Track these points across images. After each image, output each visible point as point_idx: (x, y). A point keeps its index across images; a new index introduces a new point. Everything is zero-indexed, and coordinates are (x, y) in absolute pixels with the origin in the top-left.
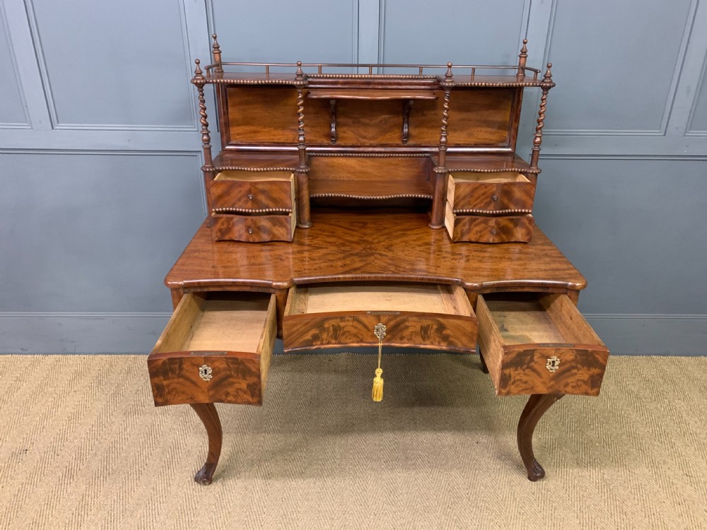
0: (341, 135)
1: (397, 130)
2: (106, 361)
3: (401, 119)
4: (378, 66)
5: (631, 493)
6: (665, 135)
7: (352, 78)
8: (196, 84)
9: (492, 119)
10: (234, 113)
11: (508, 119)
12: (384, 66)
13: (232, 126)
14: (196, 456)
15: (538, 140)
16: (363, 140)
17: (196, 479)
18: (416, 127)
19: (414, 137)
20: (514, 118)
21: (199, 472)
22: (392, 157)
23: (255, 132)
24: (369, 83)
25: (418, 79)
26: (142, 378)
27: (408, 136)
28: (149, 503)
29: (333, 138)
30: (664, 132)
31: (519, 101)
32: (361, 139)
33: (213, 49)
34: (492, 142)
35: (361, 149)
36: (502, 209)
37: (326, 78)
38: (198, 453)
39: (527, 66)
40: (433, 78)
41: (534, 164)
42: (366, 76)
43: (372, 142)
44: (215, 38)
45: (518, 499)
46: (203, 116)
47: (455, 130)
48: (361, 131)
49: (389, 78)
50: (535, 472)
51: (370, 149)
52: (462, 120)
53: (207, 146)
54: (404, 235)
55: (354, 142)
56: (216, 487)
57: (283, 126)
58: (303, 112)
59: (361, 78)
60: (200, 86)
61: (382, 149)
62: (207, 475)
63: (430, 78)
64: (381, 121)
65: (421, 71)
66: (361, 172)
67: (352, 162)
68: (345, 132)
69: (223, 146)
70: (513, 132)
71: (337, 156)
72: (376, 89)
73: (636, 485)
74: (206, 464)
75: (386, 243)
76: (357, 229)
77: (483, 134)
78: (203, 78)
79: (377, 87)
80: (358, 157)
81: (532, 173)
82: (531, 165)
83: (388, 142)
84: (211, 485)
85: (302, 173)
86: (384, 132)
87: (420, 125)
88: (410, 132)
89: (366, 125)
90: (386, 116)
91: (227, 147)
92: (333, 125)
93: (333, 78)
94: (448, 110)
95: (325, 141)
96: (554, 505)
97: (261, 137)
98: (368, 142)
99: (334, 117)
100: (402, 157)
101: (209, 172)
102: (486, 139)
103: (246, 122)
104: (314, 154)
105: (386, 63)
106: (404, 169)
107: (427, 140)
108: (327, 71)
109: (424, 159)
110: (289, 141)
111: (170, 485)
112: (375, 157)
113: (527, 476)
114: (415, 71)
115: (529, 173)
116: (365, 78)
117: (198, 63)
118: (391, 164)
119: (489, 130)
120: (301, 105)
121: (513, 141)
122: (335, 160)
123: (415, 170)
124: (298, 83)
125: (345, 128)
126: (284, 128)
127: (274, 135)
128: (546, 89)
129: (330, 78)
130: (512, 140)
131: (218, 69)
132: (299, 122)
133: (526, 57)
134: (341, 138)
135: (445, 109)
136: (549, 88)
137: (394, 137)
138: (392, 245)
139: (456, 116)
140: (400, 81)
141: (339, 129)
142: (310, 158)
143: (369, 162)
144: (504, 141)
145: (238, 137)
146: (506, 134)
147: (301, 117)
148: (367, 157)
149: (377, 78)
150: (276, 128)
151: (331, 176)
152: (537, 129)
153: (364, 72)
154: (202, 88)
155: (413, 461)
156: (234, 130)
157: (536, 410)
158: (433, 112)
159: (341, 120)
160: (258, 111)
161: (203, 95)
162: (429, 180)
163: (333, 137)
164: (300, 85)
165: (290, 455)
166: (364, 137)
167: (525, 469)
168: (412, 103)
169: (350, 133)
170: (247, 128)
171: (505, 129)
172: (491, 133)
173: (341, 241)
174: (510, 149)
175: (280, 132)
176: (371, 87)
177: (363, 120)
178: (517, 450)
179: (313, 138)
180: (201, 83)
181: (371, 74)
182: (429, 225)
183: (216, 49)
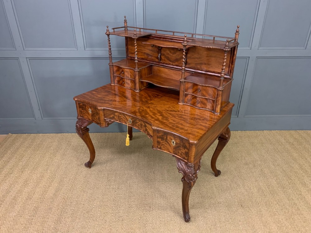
7: (166, 36)
8: (107, 34)
9: (221, 61)
11: (229, 62)
13: (129, 50)
16: (170, 63)
17: (85, 165)
19: (189, 64)
21: (86, 163)
22: (180, 71)
24: (172, 39)
25: (190, 39)
27: (186, 63)
32: (169, 61)
43: (173, 63)
44: (125, 17)
46: (109, 46)
51: (172, 66)
53: (110, 56)
55: (167, 62)
61: (177, 67)
62: (89, 165)
64: (177, 55)
65: (192, 36)
66: (169, 75)
67: (166, 70)
68: (164, 58)
70: (230, 69)
71: (161, 67)
72: (175, 42)
78: (109, 33)
79: (175, 41)
80: (168, 68)
83: (179, 65)
85: (136, 71)
89: (171, 56)
92: (159, 54)
99: (160, 51)
101: (111, 65)
104: (154, 65)
107: (193, 66)
112: (174, 70)
114: (190, 36)
116: (171, 37)
117: (108, 27)
118: (180, 74)
119: (220, 66)
120: (136, 45)
124: (135, 37)
125: (164, 56)
130: (230, 72)
134: (162, 60)
135: (184, 55)
141: (162, 56)
145: (131, 54)
146: (227, 69)
147: (136, 50)
148: (171, 69)
151: (159, 74)
154: (109, 36)
161: (109, 38)
163: (159, 59)
176: (173, 41)
177: (170, 54)
179: (153, 58)
182: (178, 103)
183: (125, 21)
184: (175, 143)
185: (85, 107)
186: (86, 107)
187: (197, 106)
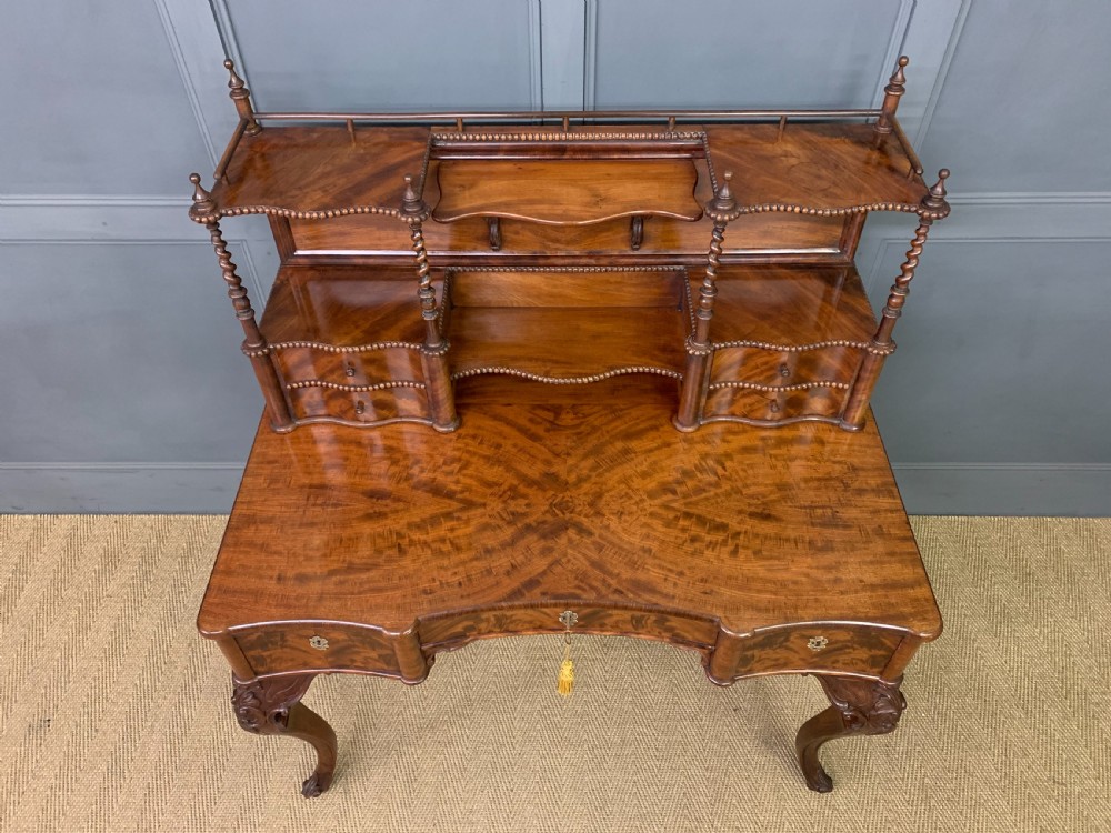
0: (510, 236)
1: (622, 229)
2: (152, 528)
7: (527, 141)
13: (295, 226)
15: (897, 300)
16: (554, 246)
17: (304, 792)
19: (655, 238)
22: (611, 272)
23: (341, 234)
24: (563, 150)
25: (663, 140)
29: (495, 247)
32: (547, 244)
34: (809, 245)
40: (698, 138)
41: (883, 337)
42: (557, 137)
43: (571, 248)
46: (226, 269)
47: (736, 227)
48: (550, 230)
49: (605, 140)
51: (567, 261)
53: (246, 317)
55: (536, 249)
59: (546, 141)
61: (592, 261)
63: (692, 138)
66: (552, 295)
67: (533, 280)
68: (517, 233)
70: (853, 229)
71: (504, 272)
75: (593, 484)
77: (792, 232)
79: (579, 156)
80: (544, 272)
81: (877, 354)
83: (604, 248)
85: (433, 356)
86: (593, 231)
88: (647, 231)
93: (487, 141)
95: (480, 248)
97: (352, 242)
98: (562, 248)
100: (629, 271)
101: (257, 356)
102: (798, 241)
104: (461, 269)
106: (633, 289)
107: (679, 244)
109: (672, 273)
111: (267, 791)
112: (577, 271)
113: (803, 778)
115: (871, 352)
116: (554, 140)
118: (608, 283)
119: (805, 224)
121: (851, 245)
122: (501, 276)
123: (656, 290)
124: (410, 219)
125: (518, 227)
129: (481, 140)
130: (850, 242)
134: (510, 242)
137: (614, 238)
138: (601, 494)
141: (506, 228)
143: (566, 279)
146: (838, 231)
148: (561, 272)
149: (579, 140)
151: (496, 300)
152: (899, 283)
155: (633, 747)
156: (300, 232)
162: (680, 307)
165: (445, 734)
166: (556, 241)
169: (530, 234)
170: (325, 228)
171: (836, 225)
172: (808, 230)
175: (390, 233)
176: (566, 156)
182: (676, 423)
184: (824, 643)
185: (283, 637)
186: (288, 638)
187: (769, 417)
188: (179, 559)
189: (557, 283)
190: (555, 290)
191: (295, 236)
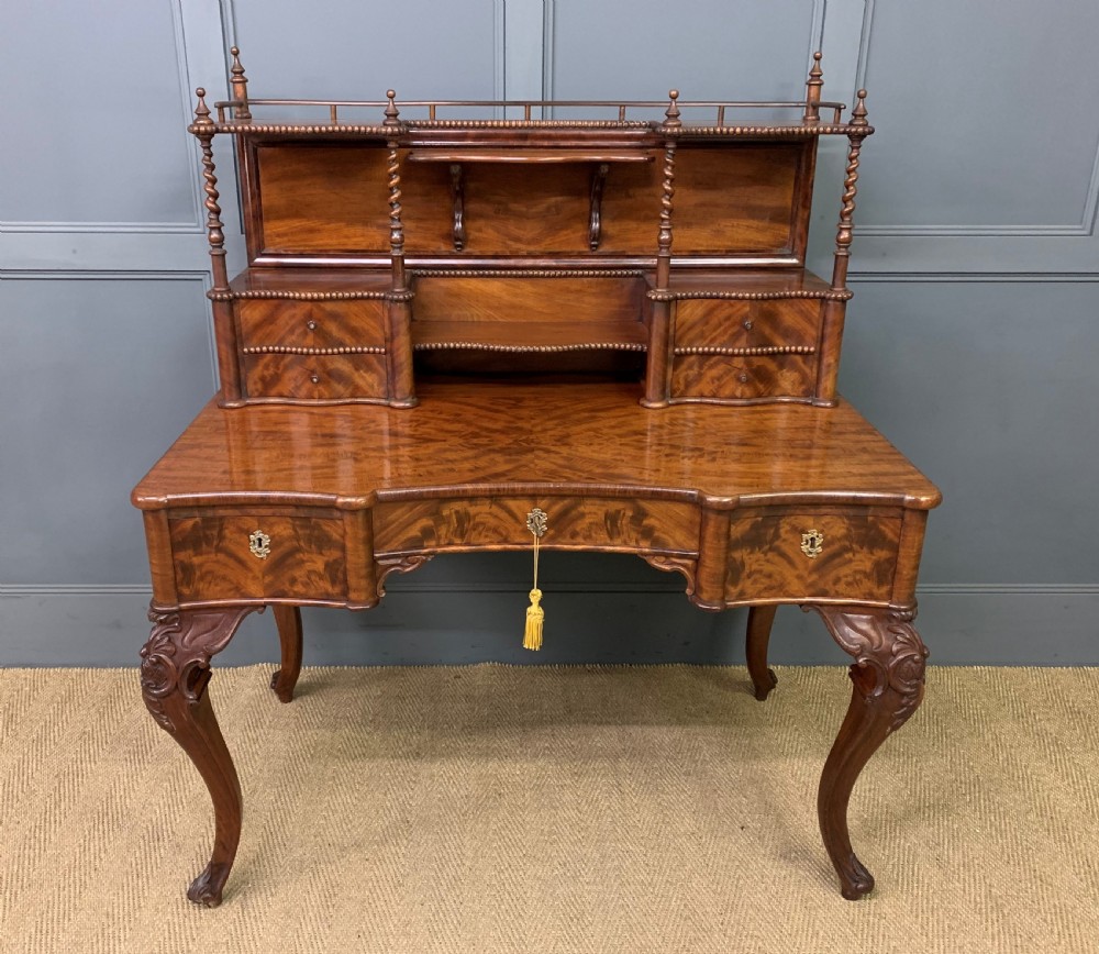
0: (473, 234)
1: (580, 226)
2: (26, 679)
3: (585, 204)
4: (543, 104)
5: (1045, 921)
6: (1091, 234)
7: (492, 127)
8: (198, 134)
9: (758, 202)
10: (271, 195)
11: (789, 202)
12: (553, 104)
13: (268, 220)
14: (193, 854)
15: (845, 235)
16: (515, 246)
17: (193, 895)
18: (614, 219)
19: (610, 238)
20: (801, 200)
21: (196, 881)
22: (570, 276)
23: (311, 231)
24: (525, 137)
25: (616, 128)
26: (93, 711)
27: (599, 237)
28: (98, 942)
29: (459, 243)
30: (1089, 225)
31: (810, 168)
32: (509, 243)
33: (231, 75)
34: (760, 247)
35: (512, 262)
36: (761, 346)
37: (444, 127)
38: (197, 849)
39: (823, 100)
40: (646, 126)
41: (838, 282)
42: (520, 124)
43: (532, 248)
44: (236, 54)
45: (821, 933)
46: (211, 195)
47: (689, 225)
48: (512, 227)
49: (563, 127)
50: (854, 882)
51: (529, 262)
52: (703, 205)
53: (217, 251)
54: (593, 418)
55: (499, 249)
56: (228, 911)
57: (364, 220)
58: (398, 186)
59: (510, 127)
60: (206, 138)
61: (552, 262)
62: (212, 888)
63: (641, 126)
64: (548, 209)
65: (622, 114)
66: (513, 306)
67: (494, 287)
68: (480, 230)
69: (251, 258)
70: (799, 227)
71: (467, 276)
72: (539, 147)
73: (1055, 906)
74: (211, 865)
75: (559, 432)
76: (502, 408)
77: (743, 230)
78: (212, 123)
79: (540, 143)
80: (504, 276)
81: (836, 299)
82: (834, 285)
83: (564, 249)
84: (219, 908)
85: (398, 301)
86: (553, 229)
87: (621, 215)
88: (604, 228)
89: (520, 216)
90: (559, 199)
91: (258, 260)
92: (458, 216)
93: (456, 127)
94: (672, 180)
95: (444, 248)
96: (893, 944)
97: (321, 241)
98: (524, 248)
99: (459, 201)
100: (588, 276)
101: (222, 300)
102: (750, 241)
103: (293, 212)
104: (424, 272)
105: (557, 99)
106: (594, 300)
107: (635, 244)
108: (446, 115)
109: (631, 280)
110: (375, 248)
111: (140, 907)
112: (538, 276)
113: (839, 889)
114: (611, 115)
115: (830, 299)
116: (516, 127)
117: (201, 95)
118: (568, 291)
119: (754, 223)
120: (395, 172)
121: (800, 245)
122: (463, 283)
123: (615, 301)
124: (389, 130)
125: (481, 223)
126: (365, 223)
127: (347, 237)
128: (857, 138)
129: (450, 127)
130: (798, 242)
131: (242, 113)
132: (392, 204)
133: (820, 85)
134: (473, 241)
135: (667, 177)
136: (862, 136)
137: (573, 238)
138: (568, 436)
139: (690, 198)
140: (583, 132)
141: (469, 224)
142: (414, 278)
143: (526, 287)
144: (783, 245)
145: (278, 240)
146: (786, 231)
147: (396, 196)
148: (522, 277)
149: (540, 127)
150: (350, 223)
151: (455, 314)
152: (843, 216)
153: (516, 116)
154: (209, 141)
155: (616, 863)
156: (270, 228)
157: (853, 754)
158: (647, 191)
159: (472, 206)
160: (316, 191)
161: (211, 155)
162: (641, 320)
163: (458, 239)
164: (392, 134)
165: (375, 852)
166: (517, 240)
167: (834, 876)
168: (605, 169)
169: (490, 231)
170: (296, 223)
171: (783, 222)
172: (758, 230)
173: (471, 429)
174: (794, 261)
175: (359, 229)
176: (528, 143)
177: (514, 206)
178: (820, 840)
179: (421, 242)
180: (206, 132)
181: (528, 118)
182: (642, 402)
183: (238, 75)
184: (818, 542)
185: (221, 530)
186: (227, 532)
187: (738, 393)
188: (56, 705)
189: (519, 291)
190: (517, 301)
191: (267, 232)
